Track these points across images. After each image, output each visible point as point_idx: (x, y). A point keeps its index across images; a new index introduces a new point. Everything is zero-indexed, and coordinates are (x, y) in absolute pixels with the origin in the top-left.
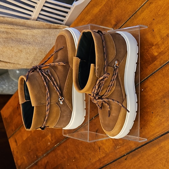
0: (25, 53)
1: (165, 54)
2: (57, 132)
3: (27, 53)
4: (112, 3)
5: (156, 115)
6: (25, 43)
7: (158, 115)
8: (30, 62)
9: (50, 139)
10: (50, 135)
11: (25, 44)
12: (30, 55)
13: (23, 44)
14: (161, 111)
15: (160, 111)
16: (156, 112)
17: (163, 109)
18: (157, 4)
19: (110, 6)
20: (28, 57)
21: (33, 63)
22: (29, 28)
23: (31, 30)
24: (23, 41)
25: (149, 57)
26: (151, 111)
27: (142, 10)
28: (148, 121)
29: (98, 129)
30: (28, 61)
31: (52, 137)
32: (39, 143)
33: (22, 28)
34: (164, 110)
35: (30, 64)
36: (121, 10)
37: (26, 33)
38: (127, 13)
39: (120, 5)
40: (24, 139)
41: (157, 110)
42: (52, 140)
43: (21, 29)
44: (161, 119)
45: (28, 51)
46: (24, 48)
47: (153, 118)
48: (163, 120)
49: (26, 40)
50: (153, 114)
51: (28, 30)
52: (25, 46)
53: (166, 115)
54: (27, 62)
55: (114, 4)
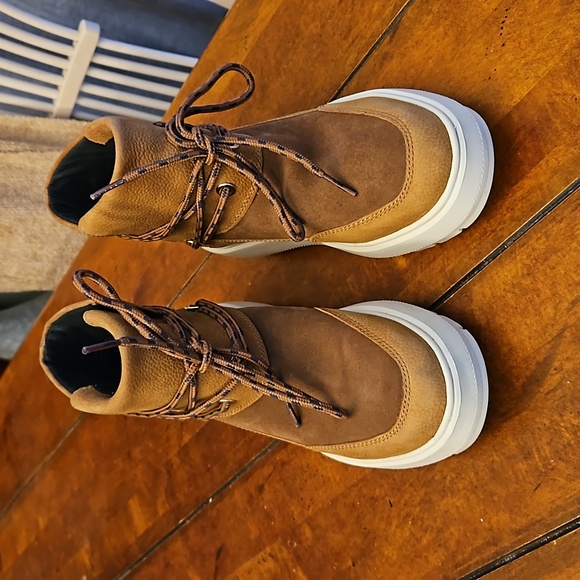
0: (24, 235)
1: (431, 266)
2: (106, 540)
3: (31, 238)
4: (266, 57)
5: (403, 513)
6: (24, 201)
7: (408, 515)
8: (47, 269)
9: (87, 562)
10: (87, 546)
11: (22, 205)
12: (42, 242)
13: (16, 206)
14: (418, 499)
15: (415, 502)
16: (403, 501)
17: (426, 494)
18: (406, 59)
19: (262, 69)
20: (39, 252)
21: (55, 271)
22: (40, 146)
23: (45, 154)
24: (18, 195)
25: (381, 275)
26: (386, 495)
27: (358, 83)
28: (375, 538)
29: (223, 545)
30: (38, 265)
31: (92, 554)
32: (58, 570)
33: (13, 146)
34: (427, 498)
35: (44, 274)
36: (294, 86)
37: (28, 164)
38: (312, 94)
39: (291, 64)
40: (20, 551)
41: (407, 497)
42: (93, 567)
43: (10, 151)
44: (419, 535)
45: (36, 228)
46: (21, 221)
47: (393, 528)
48: (425, 541)
49: (27, 189)
50: (393, 509)
51: (35, 155)
52: (22, 211)
53: (435, 521)
54: (34, 269)
55: (273, 62)
